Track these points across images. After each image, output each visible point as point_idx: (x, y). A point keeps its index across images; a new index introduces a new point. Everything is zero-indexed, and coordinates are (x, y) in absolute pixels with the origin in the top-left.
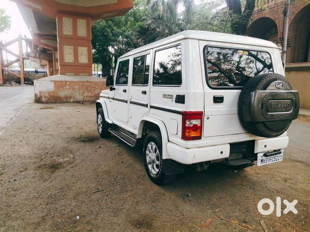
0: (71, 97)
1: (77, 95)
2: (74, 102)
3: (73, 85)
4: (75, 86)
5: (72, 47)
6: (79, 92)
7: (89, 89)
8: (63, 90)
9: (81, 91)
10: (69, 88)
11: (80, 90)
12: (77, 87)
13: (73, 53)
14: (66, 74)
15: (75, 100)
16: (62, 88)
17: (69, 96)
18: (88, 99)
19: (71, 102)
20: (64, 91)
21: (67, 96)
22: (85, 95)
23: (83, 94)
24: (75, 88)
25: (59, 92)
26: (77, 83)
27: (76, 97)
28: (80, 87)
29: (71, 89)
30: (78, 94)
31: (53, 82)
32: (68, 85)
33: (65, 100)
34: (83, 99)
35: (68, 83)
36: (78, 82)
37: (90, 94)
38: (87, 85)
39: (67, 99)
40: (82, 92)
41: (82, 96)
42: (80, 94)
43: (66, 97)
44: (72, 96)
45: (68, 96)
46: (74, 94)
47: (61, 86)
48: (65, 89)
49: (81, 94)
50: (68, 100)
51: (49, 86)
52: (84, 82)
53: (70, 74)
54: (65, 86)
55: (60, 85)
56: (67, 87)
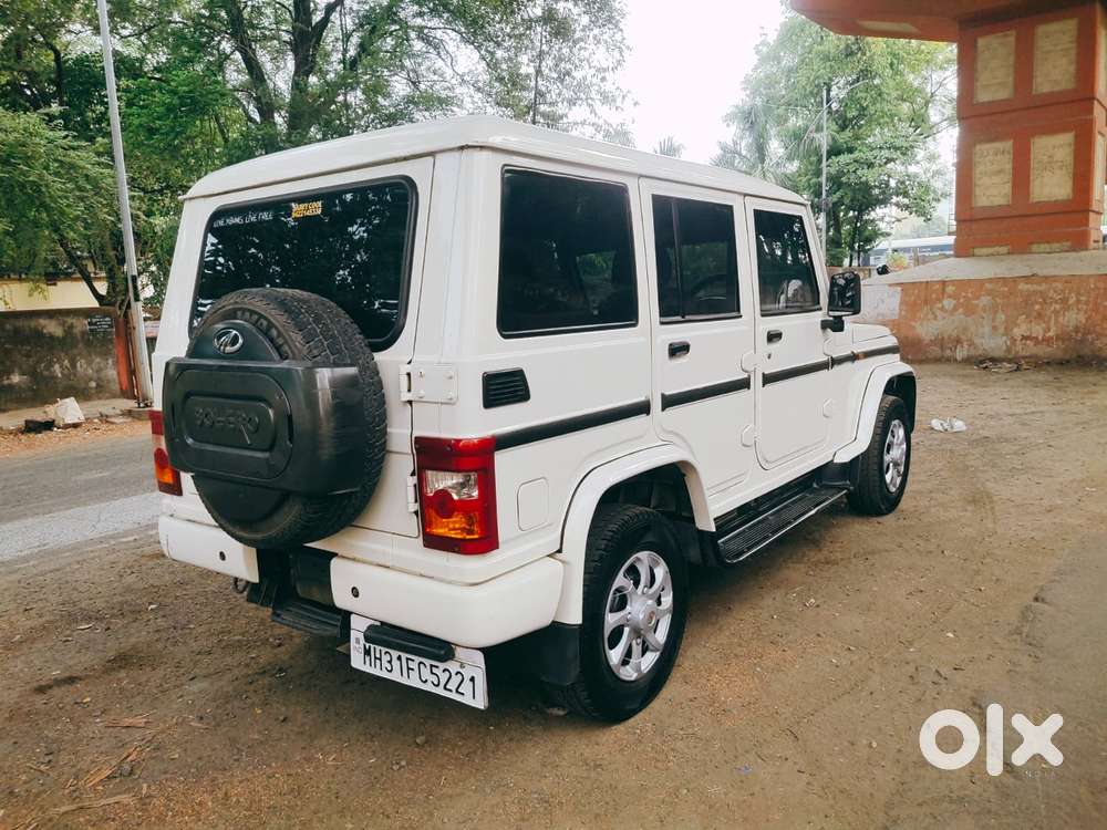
0: (958, 341)
1: (983, 334)
2: (968, 361)
3: (970, 295)
4: (978, 298)
5: (1008, 145)
6: (993, 320)
7: (1037, 307)
8: (930, 316)
9: (1001, 317)
10: (955, 306)
11: (996, 312)
12: (985, 300)
13: (1009, 167)
14: (977, 251)
15: (973, 352)
16: (926, 309)
17: (949, 337)
18: (1031, 349)
19: (956, 360)
20: (936, 318)
21: (943, 338)
22: (1018, 332)
23: (1007, 331)
24: (977, 305)
25: (917, 325)
26: (988, 286)
27: (977, 341)
28: (998, 301)
29: (961, 310)
30: (987, 329)
31: (899, 289)
32: (950, 297)
33: (936, 351)
34: (1009, 350)
35: (950, 287)
36: (990, 280)
37: (1038, 330)
38: (1028, 290)
39: (942, 348)
40: (1006, 321)
41: (1004, 338)
42: (995, 328)
43: (940, 342)
44: (963, 337)
45: (946, 337)
46: (973, 329)
47: (926, 302)
48: (938, 313)
49: (1002, 330)
50: (948, 353)
51: (883, 301)
52: (1015, 280)
53: (990, 250)
54: (940, 300)
55: (923, 298)
56: (948, 303)
